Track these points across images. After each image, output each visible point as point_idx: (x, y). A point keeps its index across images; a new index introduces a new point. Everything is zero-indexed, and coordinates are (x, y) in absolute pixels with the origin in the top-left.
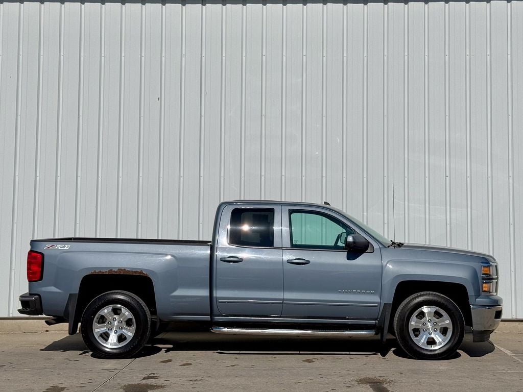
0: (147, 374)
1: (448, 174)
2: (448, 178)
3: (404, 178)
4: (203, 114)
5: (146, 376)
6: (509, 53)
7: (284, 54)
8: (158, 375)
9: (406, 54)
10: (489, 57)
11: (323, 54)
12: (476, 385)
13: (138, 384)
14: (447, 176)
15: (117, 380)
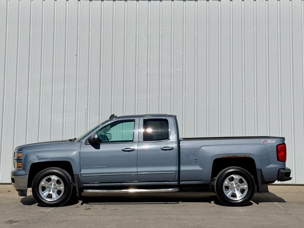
1: (244, 100)
2: (244, 102)
3: (219, 102)
4: (102, 64)
6: (279, 30)
7: (149, 30)
9: (220, 30)
10: (267, 32)
11: (171, 30)
12: (251, 219)
14: (243, 101)
15: (46, 217)
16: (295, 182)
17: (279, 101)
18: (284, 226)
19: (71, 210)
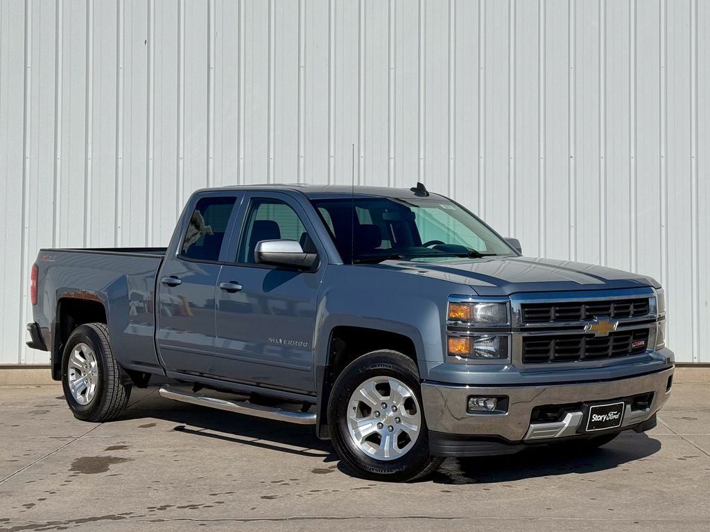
0: (113, 443)
1: (572, 154)
2: (572, 160)
5: (112, 445)
8: (130, 444)
13: (97, 457)
14: (571, 157)
15: (67, 451)
16: (699, 359)
17: (661, 157)
18: (663, 468)
19: (131, 433)
